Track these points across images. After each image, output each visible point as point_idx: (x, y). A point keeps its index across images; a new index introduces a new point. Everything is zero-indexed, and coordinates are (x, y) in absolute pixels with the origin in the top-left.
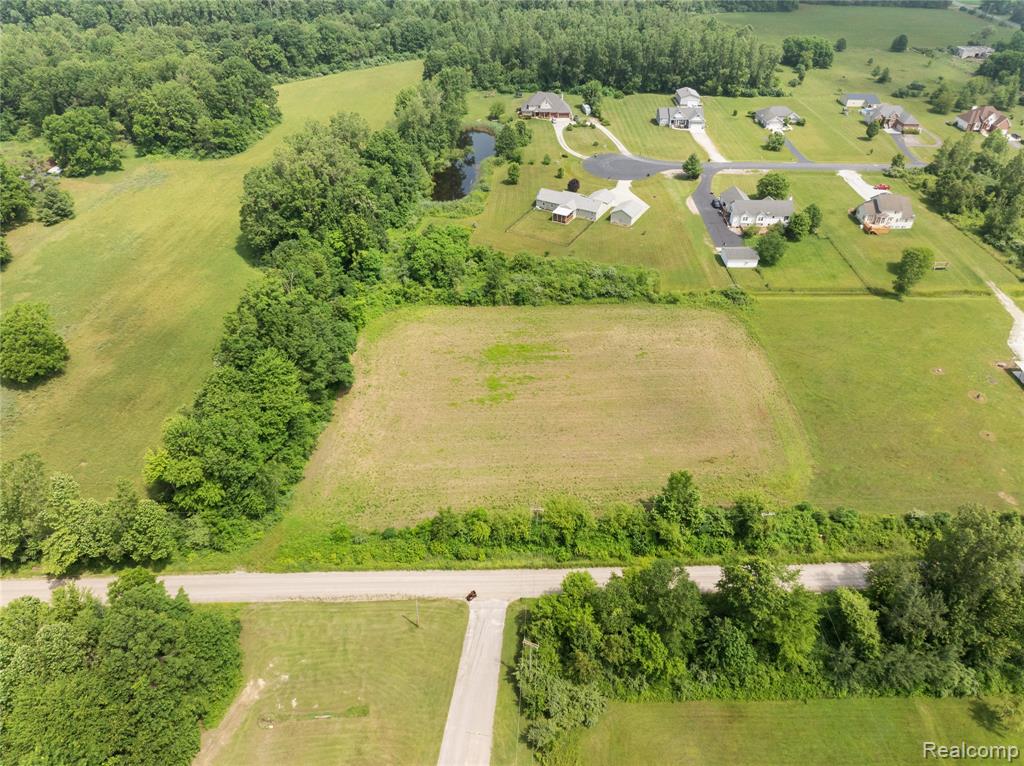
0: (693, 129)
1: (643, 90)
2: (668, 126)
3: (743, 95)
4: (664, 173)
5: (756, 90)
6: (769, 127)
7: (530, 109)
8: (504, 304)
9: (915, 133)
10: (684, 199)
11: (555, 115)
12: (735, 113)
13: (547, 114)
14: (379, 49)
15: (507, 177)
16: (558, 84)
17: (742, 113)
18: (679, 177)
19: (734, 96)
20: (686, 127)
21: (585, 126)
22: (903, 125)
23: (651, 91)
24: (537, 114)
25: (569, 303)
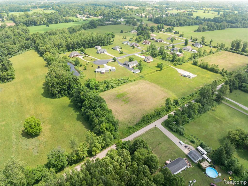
0: (105, 53)
1: (88, 48)
2: (100, 53)
3: (107, 45)
4: (109, 61)
5: (108, 44)
6: (117, 50)
7: (72, 55)
8: (110, 89)
9: (139, 46)
10: (118, 65)
11: (78, 56)
12: (109, 49)
13: (76, 56)
14: (20, 50)
15: (84, 69)
16: (72, 50)
17: (110, 48)
18: (112, 61)
19: (105, 46)
20: (104, 53)
21: (86, 56)
22: (137, 45)
23: (90, 48)
24: (74, 56)
25: (120, 85)
